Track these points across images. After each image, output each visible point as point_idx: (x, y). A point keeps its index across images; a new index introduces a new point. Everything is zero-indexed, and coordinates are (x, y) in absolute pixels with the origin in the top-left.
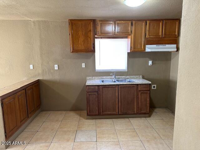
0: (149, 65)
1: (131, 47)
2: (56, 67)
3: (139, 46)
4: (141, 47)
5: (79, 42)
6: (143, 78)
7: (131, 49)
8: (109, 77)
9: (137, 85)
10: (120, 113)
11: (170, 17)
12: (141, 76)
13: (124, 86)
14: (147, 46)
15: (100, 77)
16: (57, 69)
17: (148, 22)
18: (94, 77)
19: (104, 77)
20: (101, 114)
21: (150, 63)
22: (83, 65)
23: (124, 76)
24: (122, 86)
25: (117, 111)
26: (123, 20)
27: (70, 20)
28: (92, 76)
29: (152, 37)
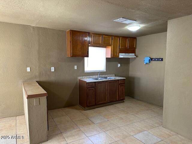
0: (118, 66)
1: (111, 54)
2: (53, 69)
3: (116, 53)
4: (117, 54)
5: (78, 49)
6: (115, 76)
7: (111, 56)
8: (94, 76)
9: (118, 80)
10: (108, 102)
11: (132, 36)
12: (114, 75)
13: (111, 81)
14: (120, 54)
15: (88, 77)
16: (54, 71)
17: (121, 38)
18: (83, 77)
19: (91, 76)
20: (97, 104)
21: (119, 65)
22: (76, 67)
23: (104, 75)
24: (110, 81)
25: (107, 100)
26: (107, 35)
27: (72, 30)
28: (82, 76)
29: (122, 48)
